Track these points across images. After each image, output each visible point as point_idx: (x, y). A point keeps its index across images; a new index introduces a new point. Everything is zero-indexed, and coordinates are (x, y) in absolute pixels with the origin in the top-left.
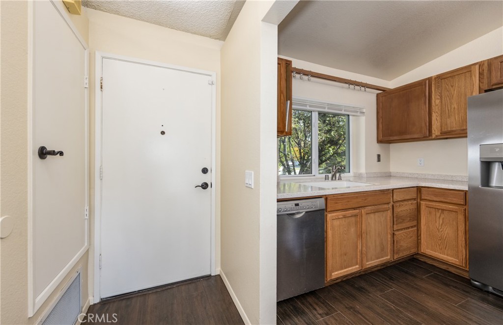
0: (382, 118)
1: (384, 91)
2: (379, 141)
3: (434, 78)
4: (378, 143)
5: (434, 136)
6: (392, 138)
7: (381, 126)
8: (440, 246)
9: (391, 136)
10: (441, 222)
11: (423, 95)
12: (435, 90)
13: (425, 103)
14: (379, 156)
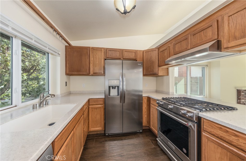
0: (68, 60)
1: (70, 45)
2: (67, 74)
3: (91, 48)
4: (66, 75)
5: (91, 74)
6: (74, 73)
7: (68, 65)
8: (96, 124)
9: (73, 72)
10: (96, 113)
11: (87, 54)
12: (91, 54)
13: (88, 58)
14: (66, 82)
